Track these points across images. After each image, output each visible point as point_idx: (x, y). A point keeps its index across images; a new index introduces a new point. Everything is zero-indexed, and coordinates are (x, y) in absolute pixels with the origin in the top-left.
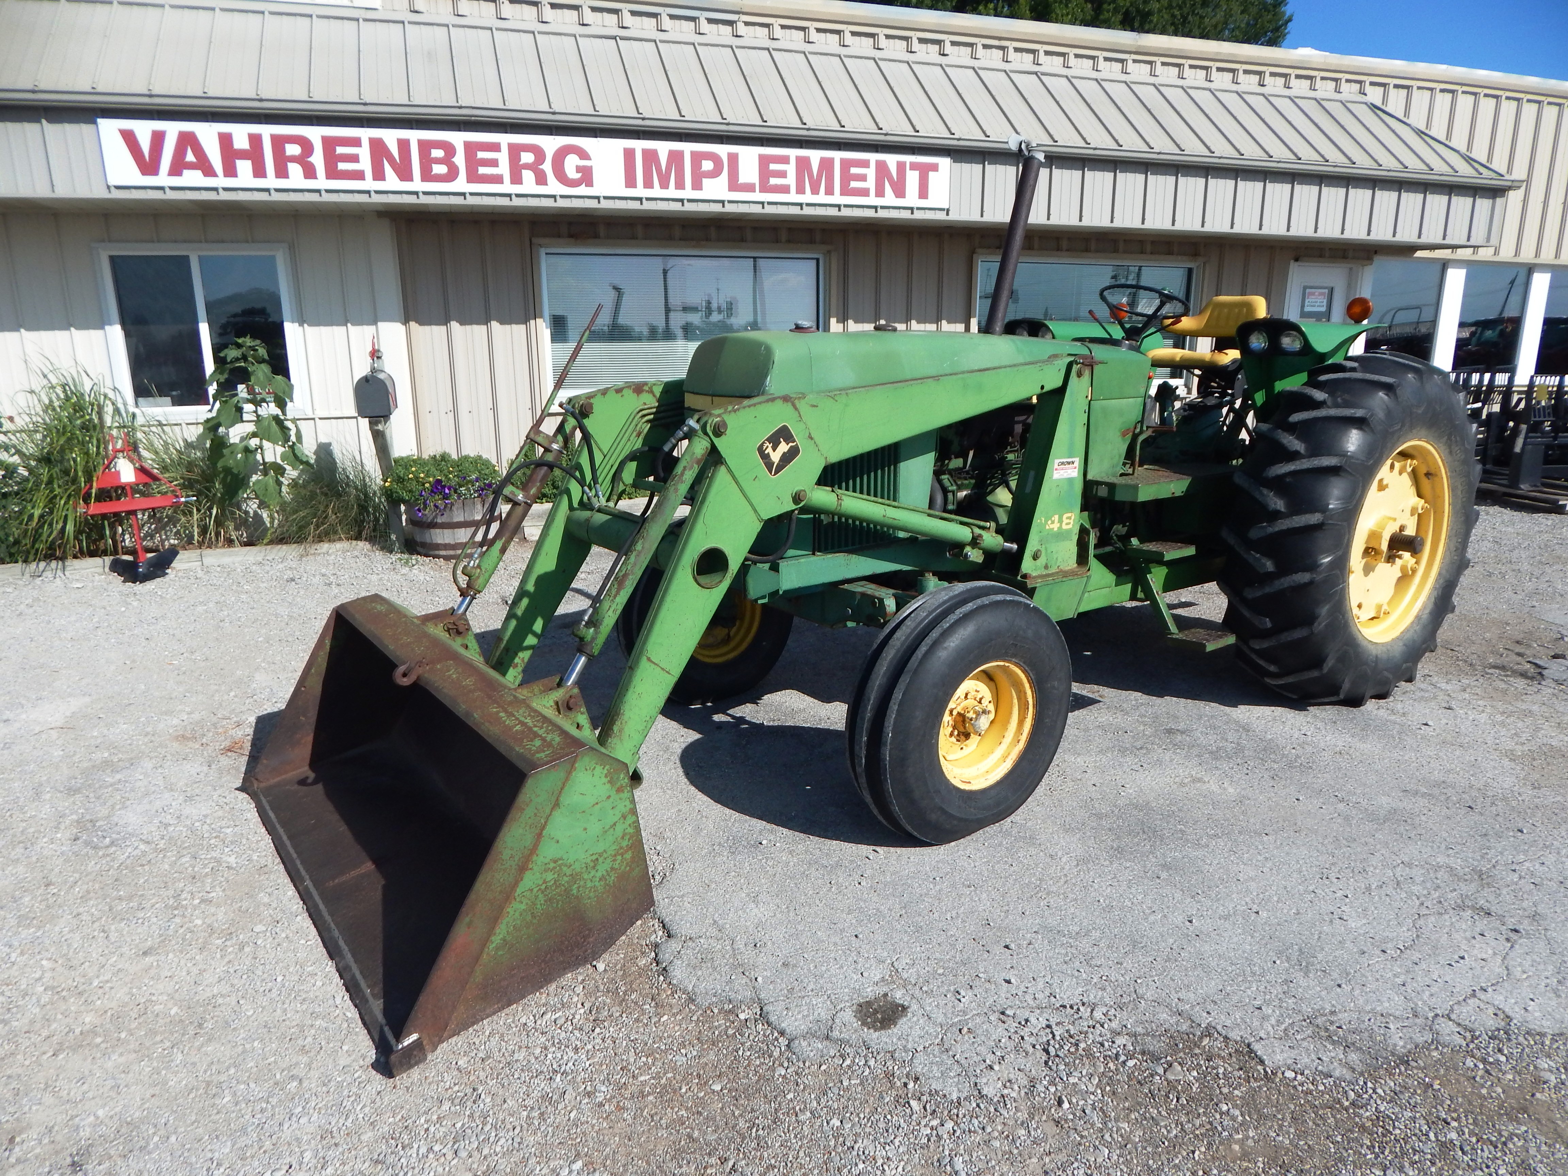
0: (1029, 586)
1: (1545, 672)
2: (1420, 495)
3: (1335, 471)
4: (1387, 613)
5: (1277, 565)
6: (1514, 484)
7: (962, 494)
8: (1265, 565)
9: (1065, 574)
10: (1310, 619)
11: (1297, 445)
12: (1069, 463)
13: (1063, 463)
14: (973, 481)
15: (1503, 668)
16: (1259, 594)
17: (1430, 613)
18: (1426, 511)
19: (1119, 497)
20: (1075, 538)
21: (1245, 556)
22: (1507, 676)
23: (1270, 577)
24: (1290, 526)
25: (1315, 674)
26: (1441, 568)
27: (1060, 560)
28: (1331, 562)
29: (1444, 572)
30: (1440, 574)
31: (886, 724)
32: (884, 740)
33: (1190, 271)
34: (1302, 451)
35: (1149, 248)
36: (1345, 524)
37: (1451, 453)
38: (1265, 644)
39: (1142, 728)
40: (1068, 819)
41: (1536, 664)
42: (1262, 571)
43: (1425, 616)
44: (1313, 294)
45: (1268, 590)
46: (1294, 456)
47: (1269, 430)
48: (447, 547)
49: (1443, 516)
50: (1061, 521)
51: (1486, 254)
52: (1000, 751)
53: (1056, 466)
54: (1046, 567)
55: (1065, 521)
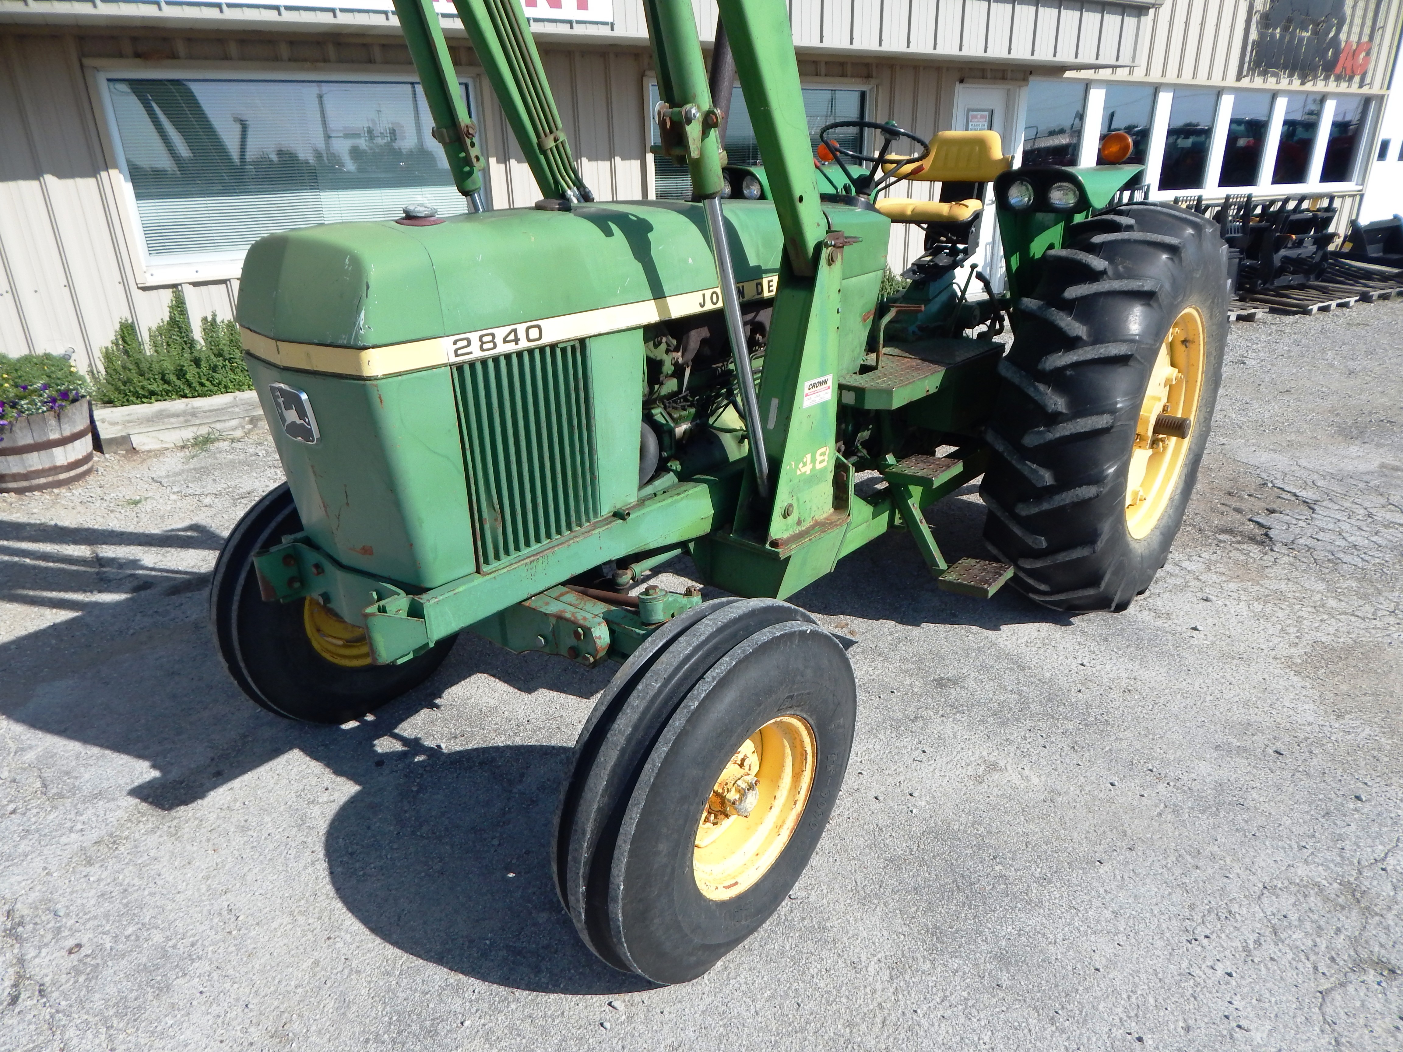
0: (782, 557)
1: (1271, 533)
2: (1173, 365)
3: (1123, 360)
5: (1056, 478)
7: (681, 429)
8: (1043, 477)
9: (822, 526)
10: (1090, 538)
11: (1077, 329)
12: (821, 383)
13: (814, 385)
14: (693, 410)
15: (1231, 532)
16: (1034, 510)
17: (1181, 493)
18: (1179, 381)
19: (871, 404)
20: (830, 476)
21: (1019, 467)
22: (1239, 542)
23: (1049, 492)
24: (1074, 431)
25: (1091, 592)
27: (814, 508)
28: (1116, 471)
31: (614, 871)
32: (612, 893)
33: (863, 94)
34: (1085, 337)
35: (823, 69)
36: (1132, 422)
37: (1211, 317)
38: (1038, 564)
39: (908, 682)
40: (859, 876)
41: (1258, 523)
42: (1039, 485)
44: (976, 117)
45: (1046, 506)
46: (1072, 343)
47: (1040, 308)
48: (16, 477)
50: (813, 461)
51: (1122, 75)
52: (772, 818)
53: (806, 391)
54: (799, 523)
55: (819, 458)
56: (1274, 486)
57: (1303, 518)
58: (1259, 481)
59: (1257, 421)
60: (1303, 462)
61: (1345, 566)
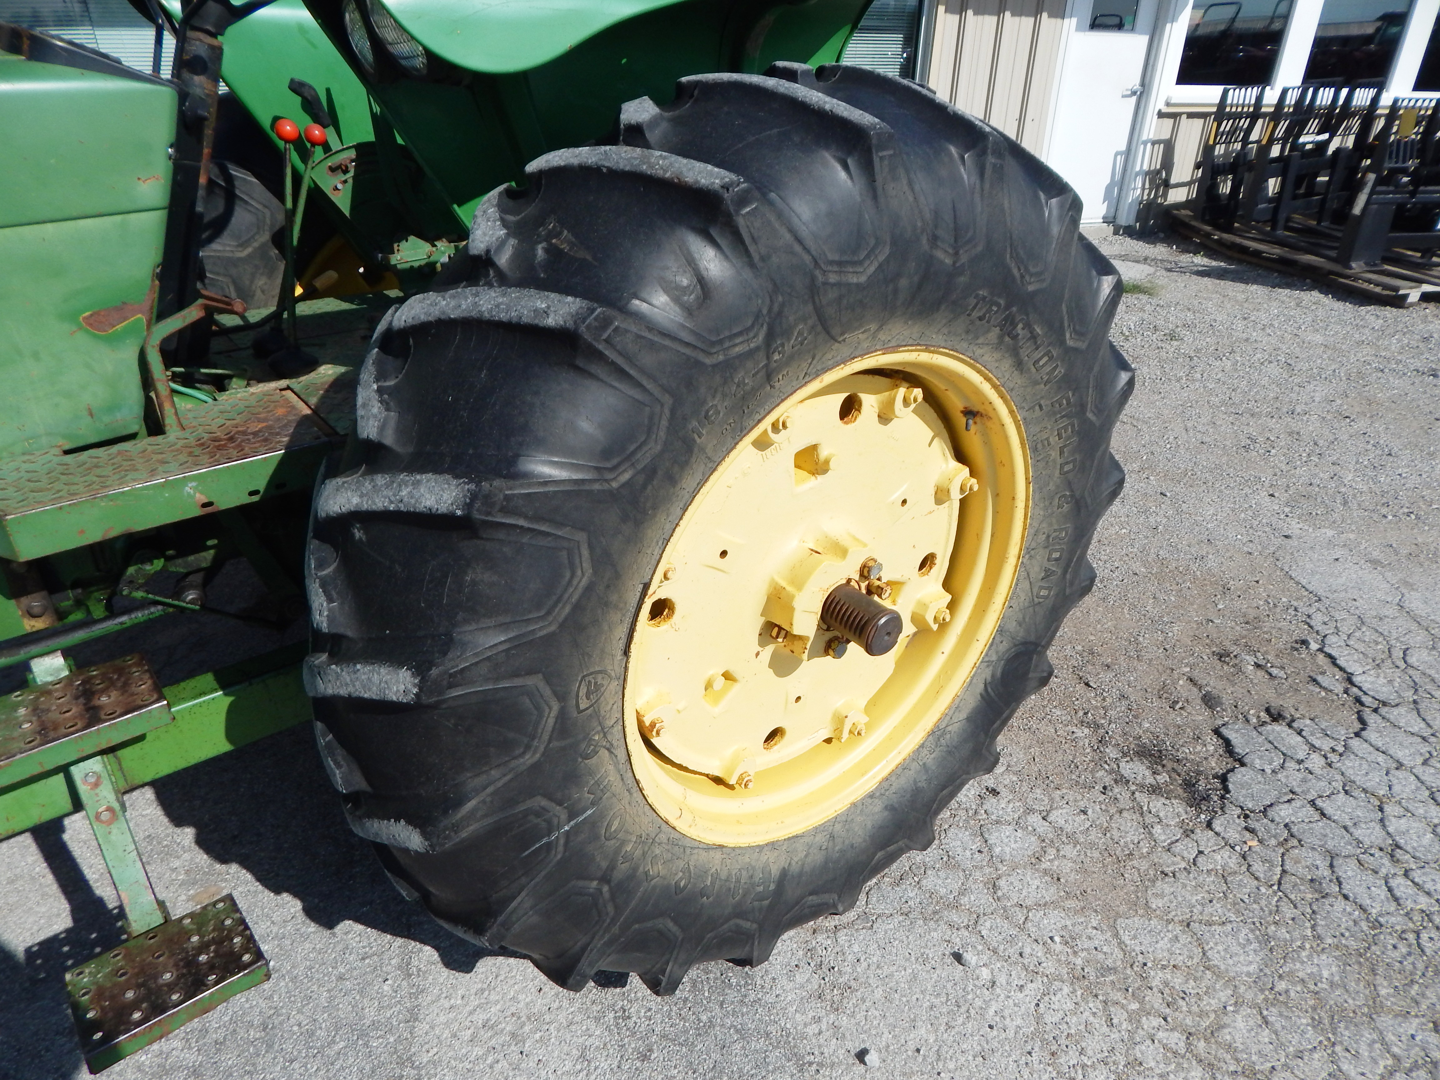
1: (1237, 776)
4: (857, 733)
6: (1344, 260)
18: (975, 494)
26: (1004, 619)
29: (1012, 626)
30: (1001, 631)
41: (1227, 743)
43: (955, 728)
49: (1012, 508)
56: (1321, 650)
57: (1325, 744)
58: (1301, 631)
59: (1383, 494)
60: (1415, 602)
61: (1340, 904)
